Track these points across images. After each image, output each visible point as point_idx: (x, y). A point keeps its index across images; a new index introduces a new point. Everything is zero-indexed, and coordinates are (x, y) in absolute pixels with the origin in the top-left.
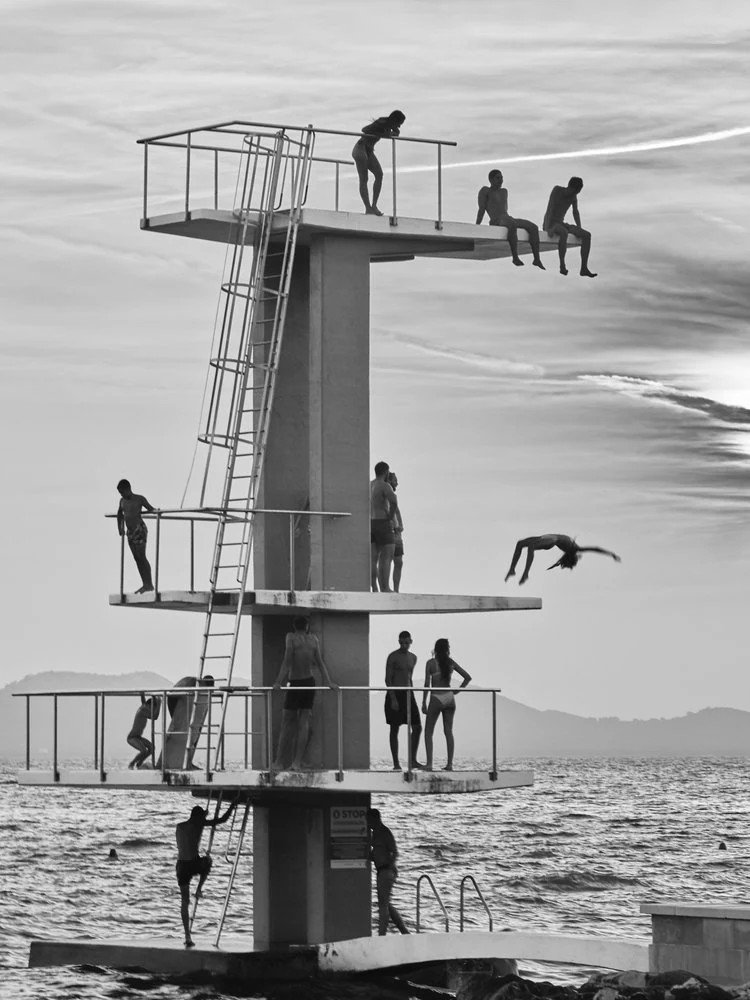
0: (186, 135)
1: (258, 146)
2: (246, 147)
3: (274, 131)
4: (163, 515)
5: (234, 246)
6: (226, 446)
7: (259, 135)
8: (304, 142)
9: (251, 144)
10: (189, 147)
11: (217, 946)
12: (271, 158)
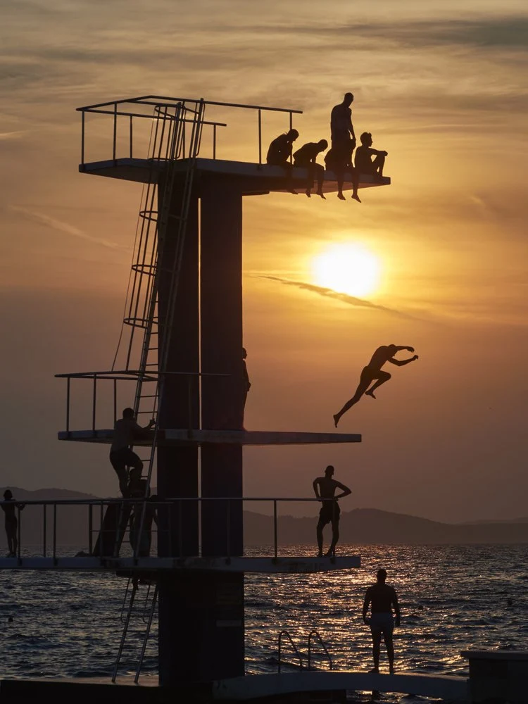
0: (114, 105)
1: (165, 114)
2: (156, 114)
3: (175, 103)
4: (97, 375)
5: (148, 184)
6: (142, 327)
7: (166, 106)
8: (198, 111)
9: (159, 112)
10: (116, 113)
11: (136, 681)
12: (173, 121)
